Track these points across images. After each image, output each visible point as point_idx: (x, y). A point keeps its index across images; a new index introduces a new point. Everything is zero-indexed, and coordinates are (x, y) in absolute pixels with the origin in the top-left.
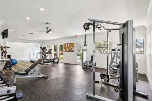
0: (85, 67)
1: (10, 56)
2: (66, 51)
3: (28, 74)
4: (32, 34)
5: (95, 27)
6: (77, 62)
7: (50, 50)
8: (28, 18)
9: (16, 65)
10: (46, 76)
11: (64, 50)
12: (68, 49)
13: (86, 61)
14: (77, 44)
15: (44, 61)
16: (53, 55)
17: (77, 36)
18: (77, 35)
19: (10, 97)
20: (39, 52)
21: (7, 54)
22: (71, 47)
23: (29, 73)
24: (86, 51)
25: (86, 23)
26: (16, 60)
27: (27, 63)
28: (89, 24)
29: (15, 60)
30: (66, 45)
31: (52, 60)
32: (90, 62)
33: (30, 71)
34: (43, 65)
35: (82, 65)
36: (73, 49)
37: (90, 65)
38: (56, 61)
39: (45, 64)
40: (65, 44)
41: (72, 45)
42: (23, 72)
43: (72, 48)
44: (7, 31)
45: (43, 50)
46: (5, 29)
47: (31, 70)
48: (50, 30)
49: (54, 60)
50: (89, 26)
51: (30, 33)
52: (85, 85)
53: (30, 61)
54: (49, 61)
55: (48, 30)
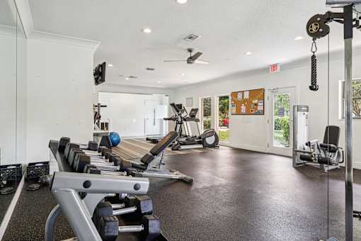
0: (302, 162)
1: (107, 124)
2: (238, 113)
3: (148, 168)
4: (152, 69)
5: (354, 23)
6: (275, 145)
7: (193, 110)
8: (147, 31)
9: (118, 146)
10: (189, 177)
11: (232, 109)
12: (243, 108)
13: (308, 144)
14: (274, 91)
15: (180, 140)
16: (201, 125)
17: (274, 66)
18: (273, 63)
19: (127, 206)
20: (166, 117)
21: (101, 121)
22: (256, 101)
23: (151, 166)
24: (307, 111)
25: (318, 16)
26: (118, 136)
27: (141, 144)
28: (330, 16)
29: (116, 134)
30: (240, 96)
31: (200, 138)
32: (321, 145)
33: (151, 161)
34: (177, 150)
35: (293, 158)
36: (260, 108)
37: (323, 156)
38: (210, 140)
39: (183, 147)
40: (235, 94)
41: (258, 94)
42: (138, 163)
43: (256, 105)
44: (103, 66)
45: (178, 111)
46: (101, 63)
47: (153, 159)
48: (198, 54)
49: (204, 139)
50: (329, 24)
51: (148, 69)
52: (308, 216)
53: (147, 139)
54: (190, 141)
55: (193, 54)
